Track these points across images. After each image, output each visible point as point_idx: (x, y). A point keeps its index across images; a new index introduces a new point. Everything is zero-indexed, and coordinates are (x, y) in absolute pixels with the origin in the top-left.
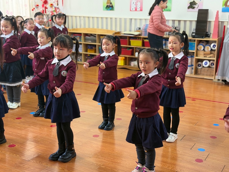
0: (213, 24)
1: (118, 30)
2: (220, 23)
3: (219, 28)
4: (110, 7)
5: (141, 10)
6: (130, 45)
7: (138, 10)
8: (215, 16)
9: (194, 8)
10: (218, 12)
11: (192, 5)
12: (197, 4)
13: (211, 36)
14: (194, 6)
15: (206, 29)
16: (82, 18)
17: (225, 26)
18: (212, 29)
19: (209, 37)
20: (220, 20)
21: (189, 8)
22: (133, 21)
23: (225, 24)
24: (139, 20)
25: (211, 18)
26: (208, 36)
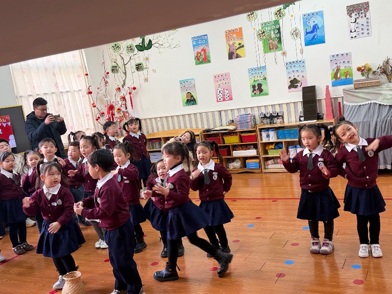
0: (324, 103)
1: (206, 127)
2: (333, 99)
3: (332, 106)
4: (191, 101)
5: (231, 99)
6: (224, 143)
7: (226, 99)
8: (325, 93)
9: (296, 87)
10: (327, 87)
11: (293, 84)
12: (299, 81)
13: (325, 117)
14: (297, 84)
15: (316, 110)
16: (159, 119)
17: (340, 103)
18: (323, 109)
19: (322, 119)
20: (333, 95)
21: (290, 87)
22: (223, 113)
23: (340, 100)
24: (230, 111)
25: (321, 95)
26: (319, 117)
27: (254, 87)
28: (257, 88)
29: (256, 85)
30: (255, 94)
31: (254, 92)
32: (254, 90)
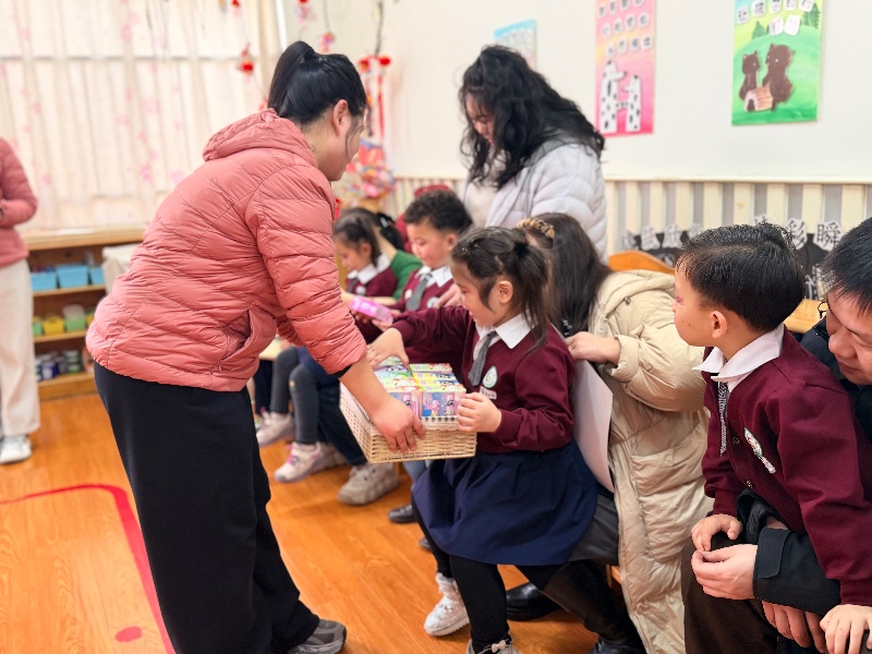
5: (646, 128)
7: (630, 127)
24: (636, 188)
27: (750, 64)
28: (762, 74)
29: (763, 57)
30: (751, 107)
31: (750, 95)
32: (749, 86)
